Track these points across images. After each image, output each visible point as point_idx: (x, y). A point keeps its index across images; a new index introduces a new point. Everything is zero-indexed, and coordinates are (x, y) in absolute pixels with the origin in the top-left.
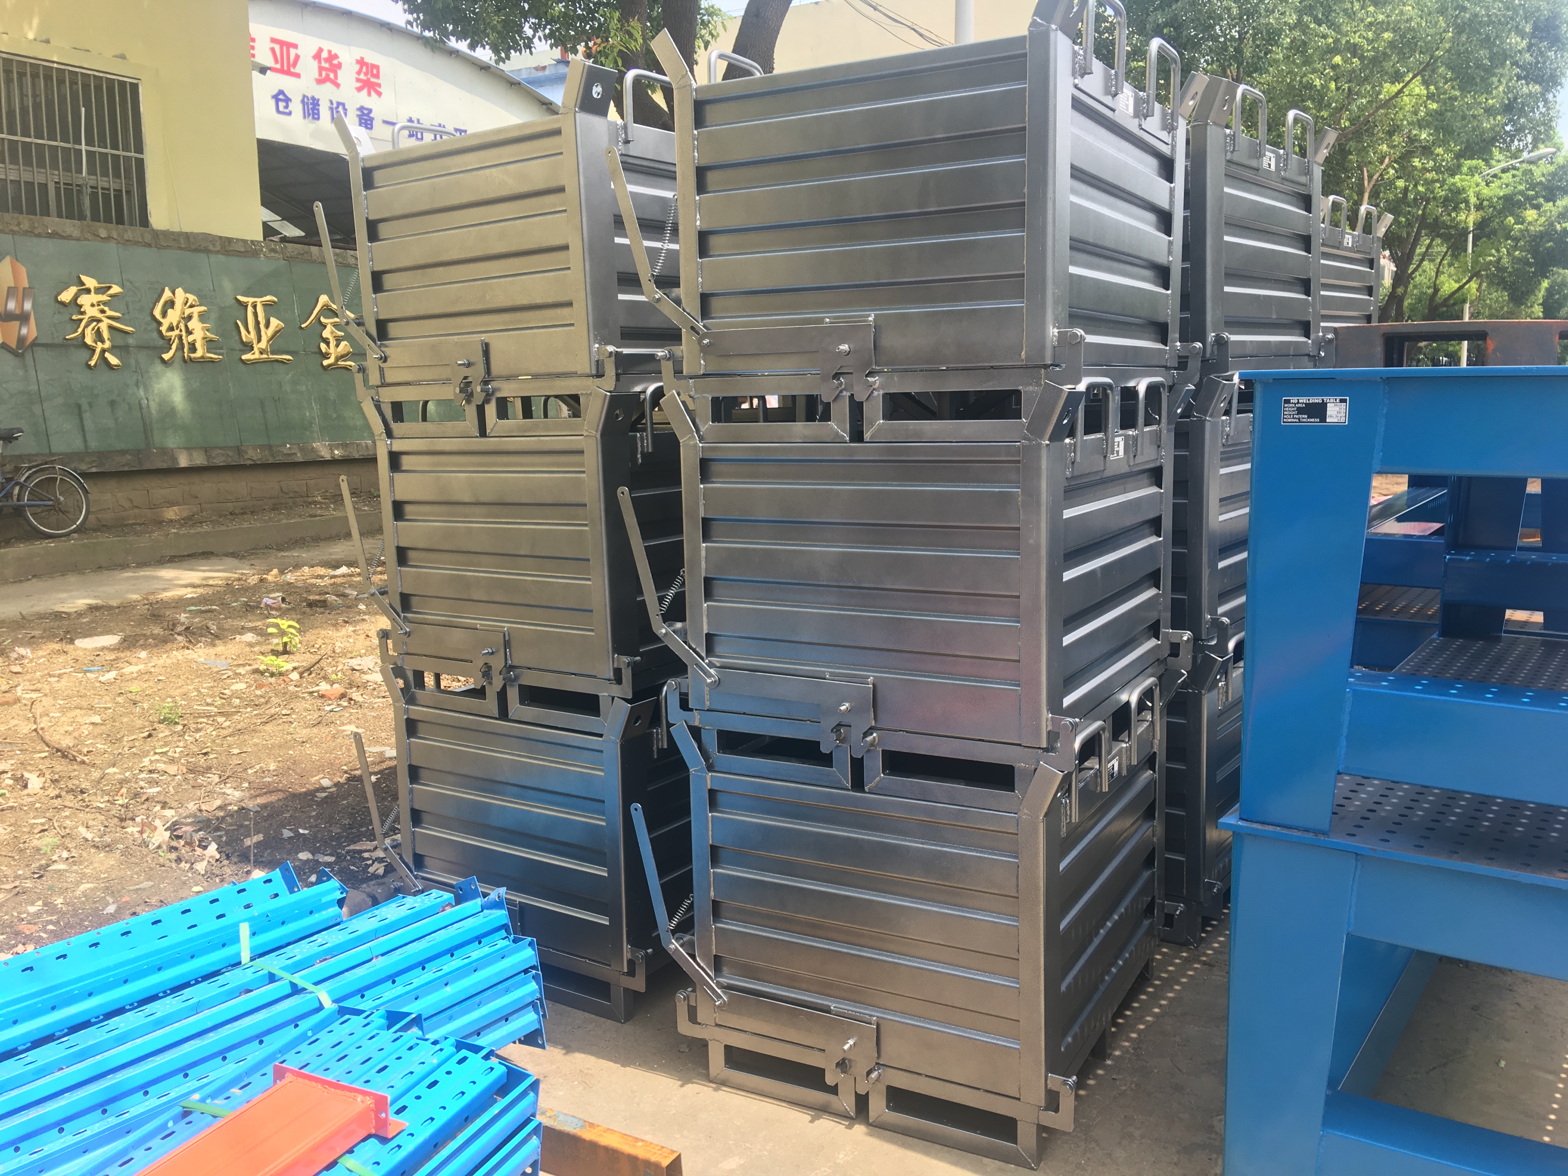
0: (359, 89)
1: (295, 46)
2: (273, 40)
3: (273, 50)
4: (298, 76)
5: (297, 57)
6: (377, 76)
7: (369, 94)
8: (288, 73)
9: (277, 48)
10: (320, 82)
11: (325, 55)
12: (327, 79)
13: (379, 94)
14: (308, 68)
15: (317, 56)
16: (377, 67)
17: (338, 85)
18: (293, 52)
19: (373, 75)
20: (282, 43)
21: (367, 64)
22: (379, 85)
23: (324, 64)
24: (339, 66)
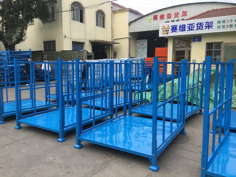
0: (182, 16)
1: (171, 14)
2: (167, 14)
3: (167, 16)
4: (171, 18)
5: (171, 15)
6: (186, 13)
7: (184, 16)
8: (170, 18)
9: (168, 15)
10: (174, 18)
11: (176, 13)
12: (176, 17)
13: (186, 16)
14: (173, 16)
15: (175, 14)
16: (186, 12)
17: (178, 17)
18: (170, 15)
19: (185, 13)
20: (168, 14)
21: (184, 12)
22: (187, 14)
23: (176, 15)
24: (179, 14)
